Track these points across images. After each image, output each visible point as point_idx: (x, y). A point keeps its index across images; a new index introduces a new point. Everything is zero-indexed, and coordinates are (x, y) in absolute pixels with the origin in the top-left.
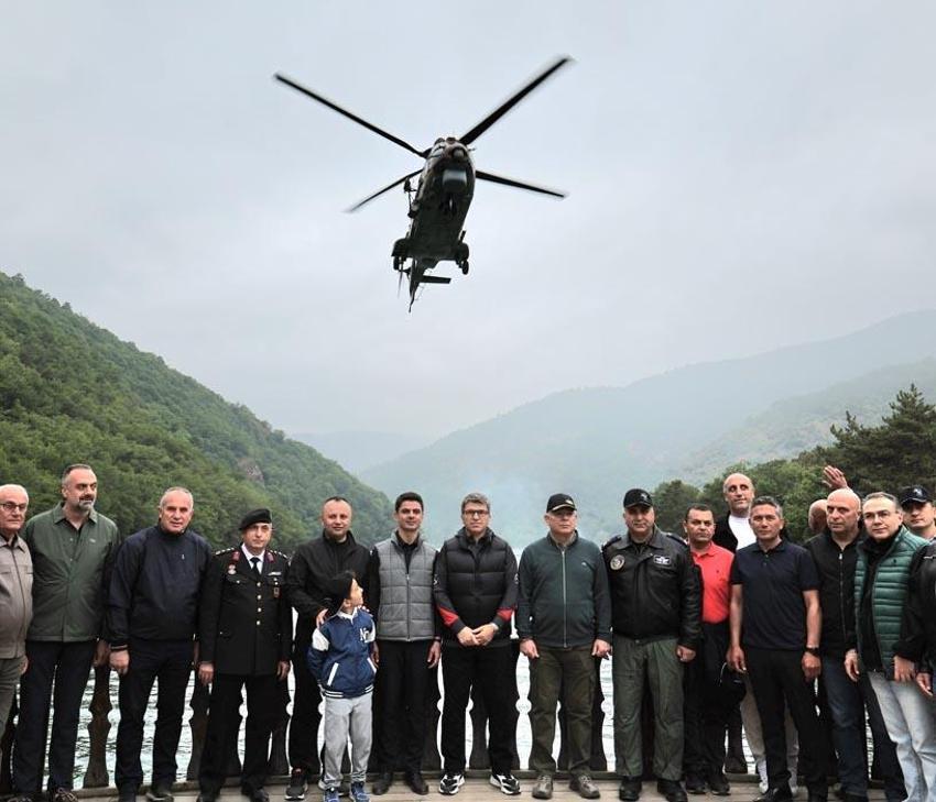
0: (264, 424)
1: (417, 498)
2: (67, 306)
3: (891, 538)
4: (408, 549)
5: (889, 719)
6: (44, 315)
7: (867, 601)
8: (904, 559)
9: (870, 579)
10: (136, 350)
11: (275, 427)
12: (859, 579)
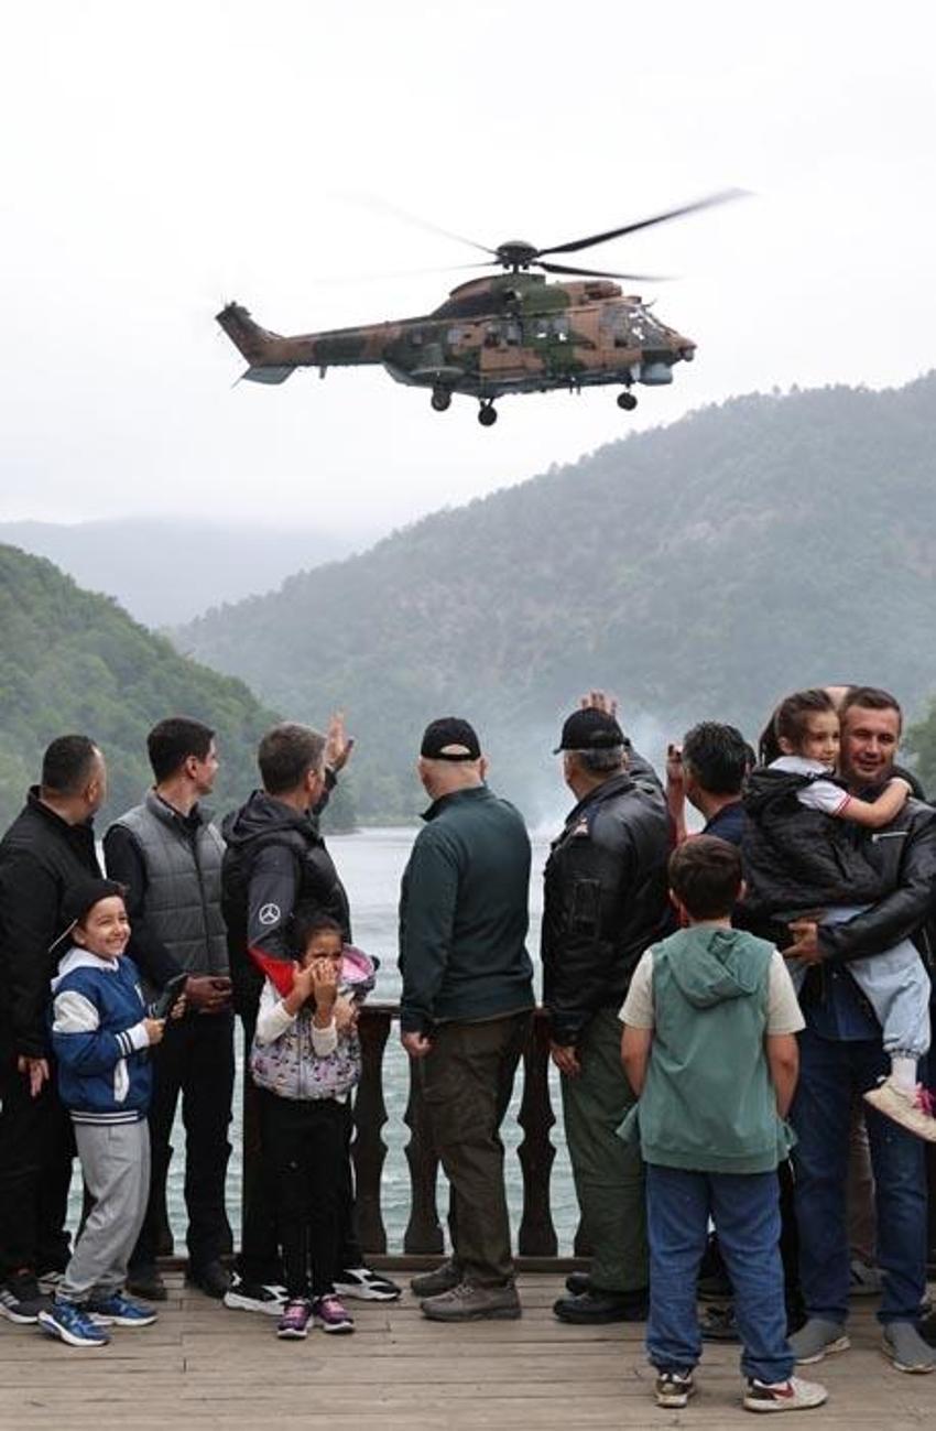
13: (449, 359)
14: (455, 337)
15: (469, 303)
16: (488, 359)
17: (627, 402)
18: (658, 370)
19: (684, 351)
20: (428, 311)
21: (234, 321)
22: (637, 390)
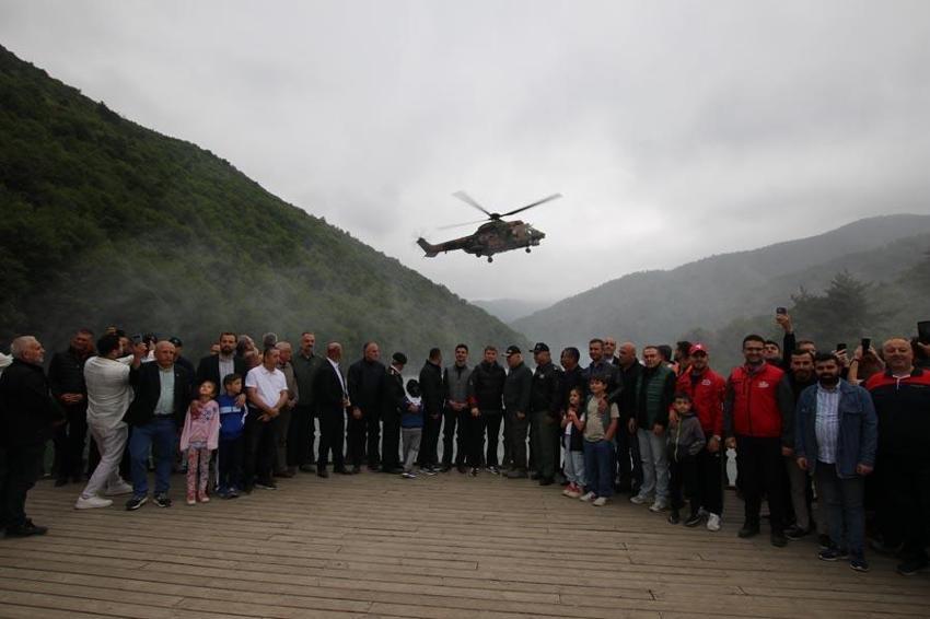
0: (455, 296)
1: (465, 347)
2: (348, 233)
3: (657, 366)
4: (460, 368)
5: (643, 451)
6: (336, 239)
7: (644, 395)
8: (663, 377)
9: (645, 385)
10: (384, 256)
11: (461, 297)
12: (639, 385)
13: (480, 244)
14: (481, 239)
15: (483, 230)
16: (491, 243)
17: (528, 251)
18: (536, 241)
19: (542, 236)
20: (472, 233)
21: (422, 242)
22: (530, 247)
